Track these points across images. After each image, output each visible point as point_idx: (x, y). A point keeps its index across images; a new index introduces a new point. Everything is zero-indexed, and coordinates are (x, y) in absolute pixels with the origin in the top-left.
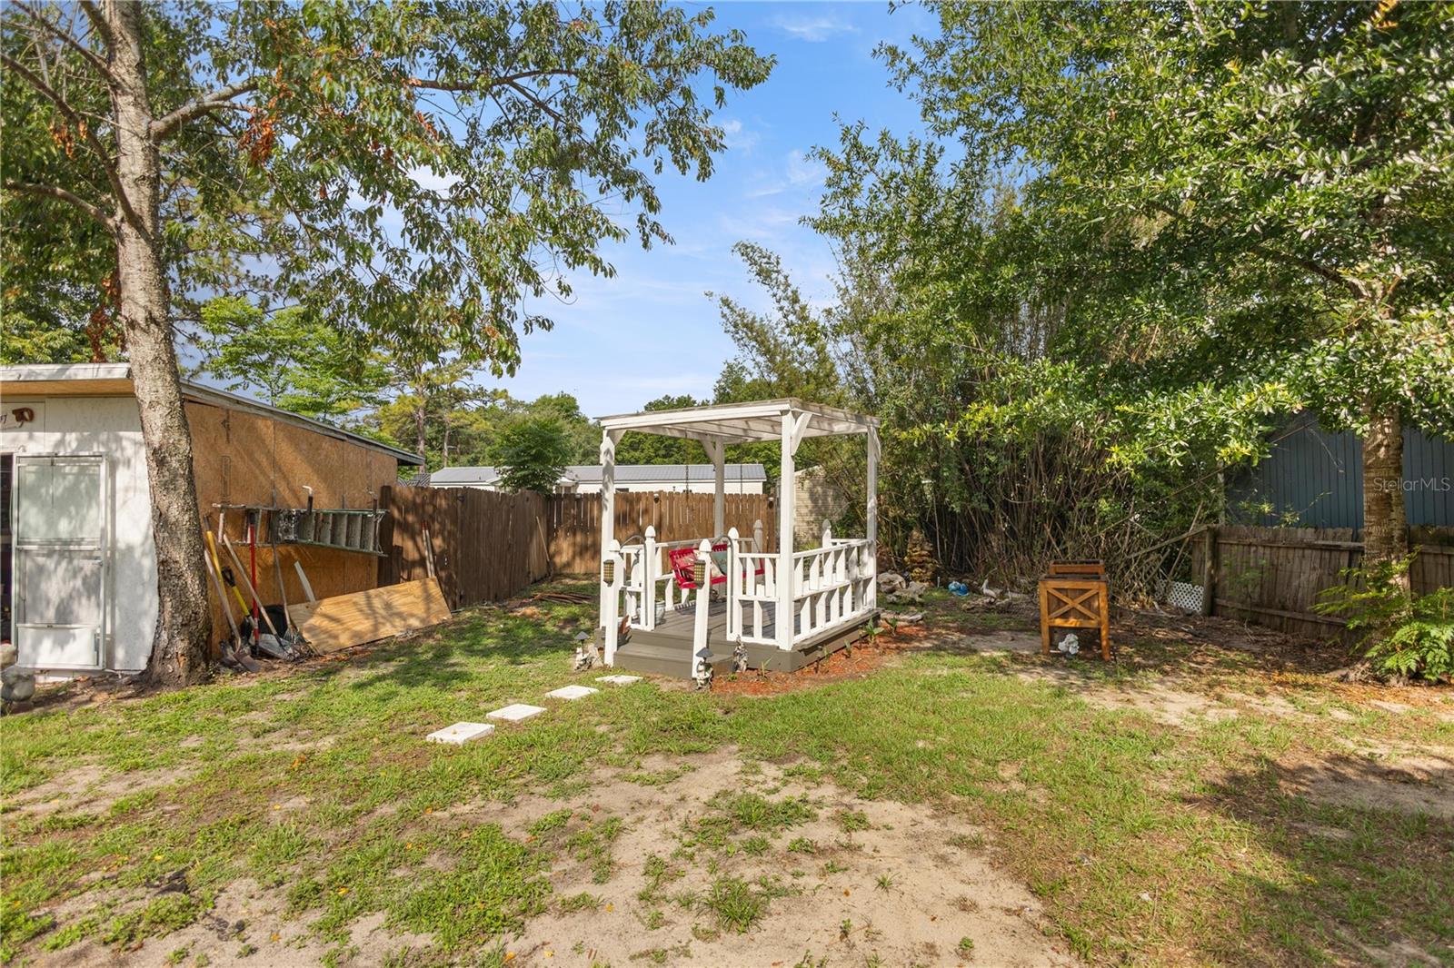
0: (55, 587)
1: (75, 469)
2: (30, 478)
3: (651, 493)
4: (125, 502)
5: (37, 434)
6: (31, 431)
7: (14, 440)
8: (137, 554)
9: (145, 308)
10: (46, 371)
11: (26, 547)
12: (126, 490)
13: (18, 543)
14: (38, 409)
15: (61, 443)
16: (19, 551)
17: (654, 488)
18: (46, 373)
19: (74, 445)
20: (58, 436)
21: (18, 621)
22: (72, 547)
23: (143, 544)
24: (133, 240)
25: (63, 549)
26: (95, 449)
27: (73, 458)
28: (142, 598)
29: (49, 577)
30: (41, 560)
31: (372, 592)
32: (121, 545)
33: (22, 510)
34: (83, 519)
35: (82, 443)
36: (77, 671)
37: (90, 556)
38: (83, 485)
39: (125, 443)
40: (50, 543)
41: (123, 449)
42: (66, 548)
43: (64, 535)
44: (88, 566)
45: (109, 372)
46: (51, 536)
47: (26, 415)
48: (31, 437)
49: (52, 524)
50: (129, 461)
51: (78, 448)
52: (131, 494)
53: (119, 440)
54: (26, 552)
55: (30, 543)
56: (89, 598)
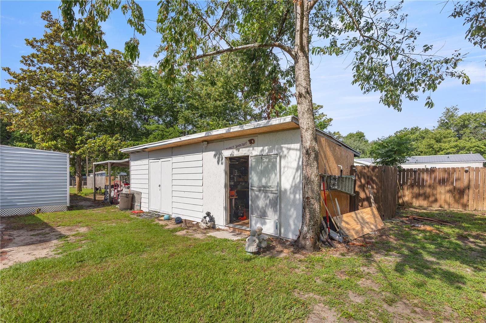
0: (261, 203)
1: (267, 160)
2: (254, 164)
3: (463, 168)
4: (284, 173)
5: (255, 148)
6: (253, 147)
7: (249, 150)
8: (288, 193)
9: (305, 87)
10: (263, 123)
11: (253, 188)
12: (284, 167)
13: (251, 187)
14: (256, 139)
15: (263, 150)
16: (251, 189)
17: (465, 165)
18: (263, 124)
19: (267, 151)
20: (261, 148)
21: (251, 214)
22: (267, 189)
23: (290, 189)
24: (302, 58)
25: (264, 189)
26: (274, 152)
27: (268, 156)
28: (290, 210)
29: (260, 200)
30: (257, 193)
31: (356, 211)
32: (283, 189)
33: (252, 174)
34: (270, 178)
35: (270, 150)
36: (269, 235)
37: (272, 192)
38: (270, 166)
39: (284, 149)
40: (260, 187)
41: (283, 152)
42: (265, 189)
43: (264, 184)
44: (271, 196)
45: (284, 120)
46: (260, 185)
47: (252, 141)
48: (253, 149)
49: (260, 180)
50: (285, 156)
51: (268, 152)
52: (286, 169)
53: (281, 148)
54: (253, 190)
55: (254, 187)
56: (271, 208)
